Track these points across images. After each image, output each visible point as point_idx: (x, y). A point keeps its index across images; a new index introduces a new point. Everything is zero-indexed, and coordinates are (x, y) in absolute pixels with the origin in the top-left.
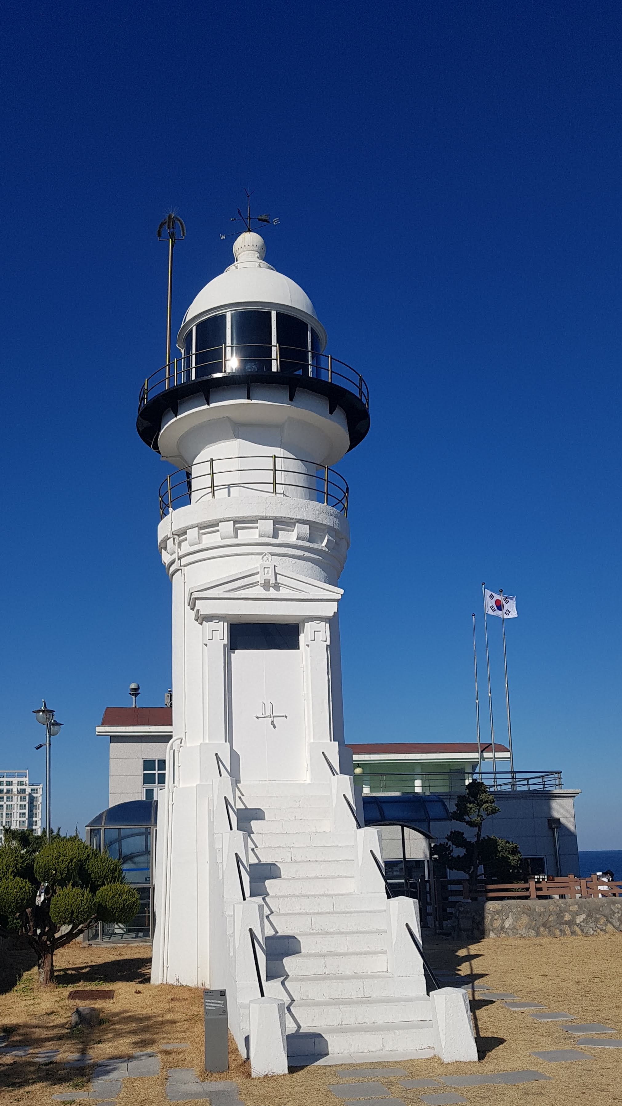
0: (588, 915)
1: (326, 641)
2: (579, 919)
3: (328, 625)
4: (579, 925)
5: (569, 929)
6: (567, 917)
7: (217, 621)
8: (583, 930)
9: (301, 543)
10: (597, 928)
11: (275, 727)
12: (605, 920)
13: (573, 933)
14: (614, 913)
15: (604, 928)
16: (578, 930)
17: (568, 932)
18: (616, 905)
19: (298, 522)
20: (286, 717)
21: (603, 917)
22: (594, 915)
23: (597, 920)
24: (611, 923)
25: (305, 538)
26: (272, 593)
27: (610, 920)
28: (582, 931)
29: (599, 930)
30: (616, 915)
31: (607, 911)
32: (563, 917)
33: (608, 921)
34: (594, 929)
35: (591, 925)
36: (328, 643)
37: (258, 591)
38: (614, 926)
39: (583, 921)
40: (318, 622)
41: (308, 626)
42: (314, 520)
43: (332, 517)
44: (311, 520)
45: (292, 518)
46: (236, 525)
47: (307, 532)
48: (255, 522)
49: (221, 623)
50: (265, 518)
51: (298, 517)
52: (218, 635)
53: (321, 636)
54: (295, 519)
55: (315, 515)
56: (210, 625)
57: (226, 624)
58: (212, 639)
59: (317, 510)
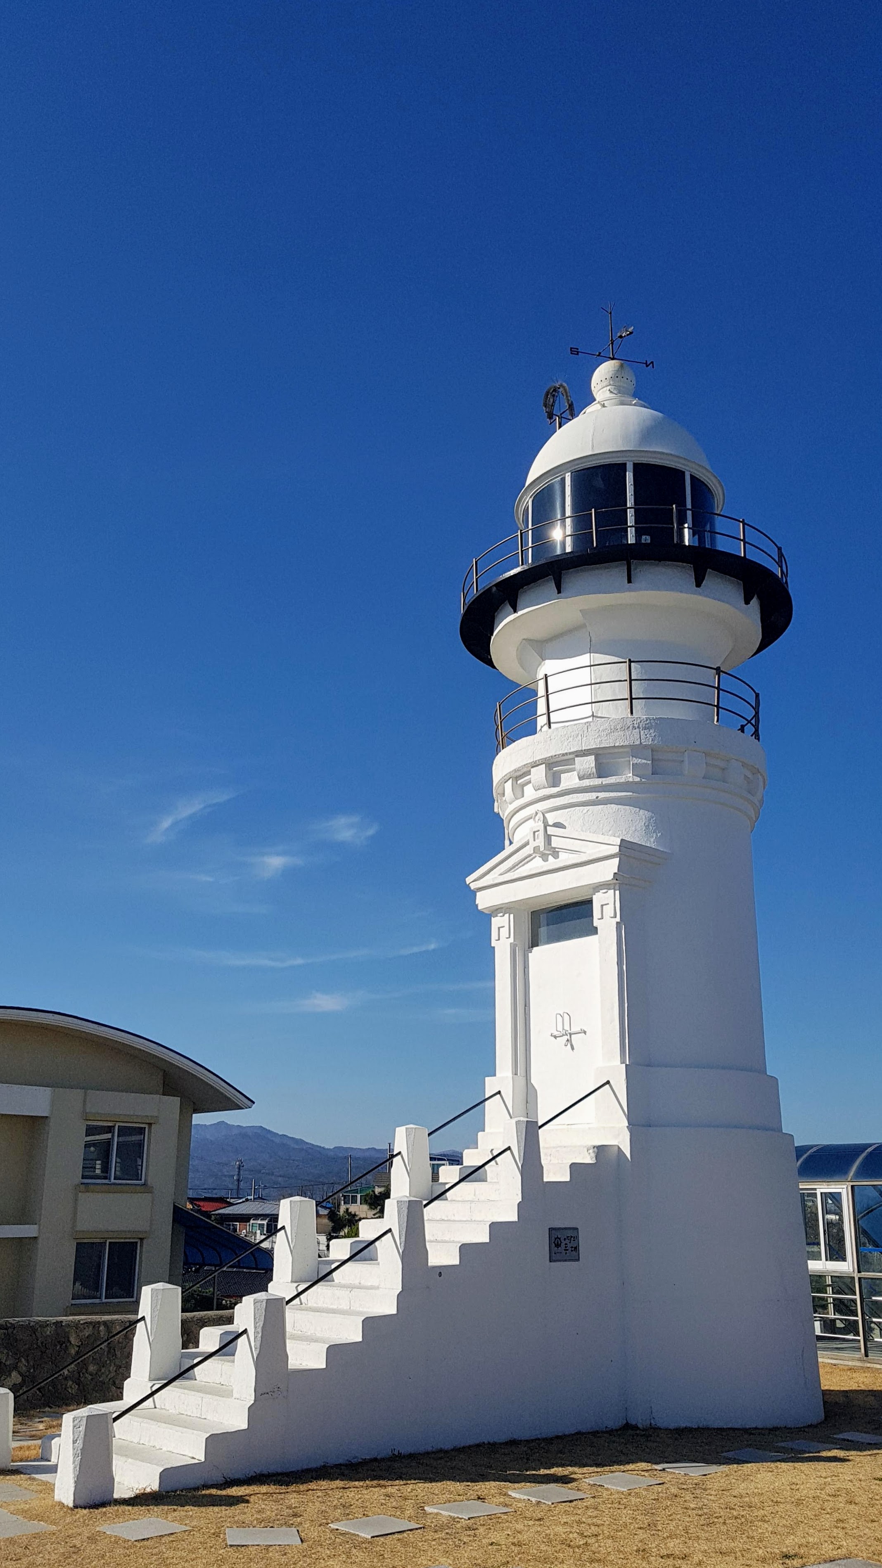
1: (616, 917)
3: (617, 892)
7: (501, 914)
9: (587, 783)
11: (571, 1048)
19: (577, 756)
20: (585, 1032)
25: (590, 774)
26: (552, 863)
36: (618, 919)
37: (537, 864)
40: (606, 889)
41: (598, 899)
42: (598, 747)
43: (637, 730)
44: (594, 747)
45: (566, 754)
46: (519, 782)
47: (593, 765)
48: (528, 773)
49: (507, 915)
50: (535, 765)
51: (572, 750)
52: (504, 932)
53: (609, 911)
54: (570, 753)
55: (599, 739)
56: (496, 922)
57: (512, 916)
58: (499, 939)
59: (603, 730)
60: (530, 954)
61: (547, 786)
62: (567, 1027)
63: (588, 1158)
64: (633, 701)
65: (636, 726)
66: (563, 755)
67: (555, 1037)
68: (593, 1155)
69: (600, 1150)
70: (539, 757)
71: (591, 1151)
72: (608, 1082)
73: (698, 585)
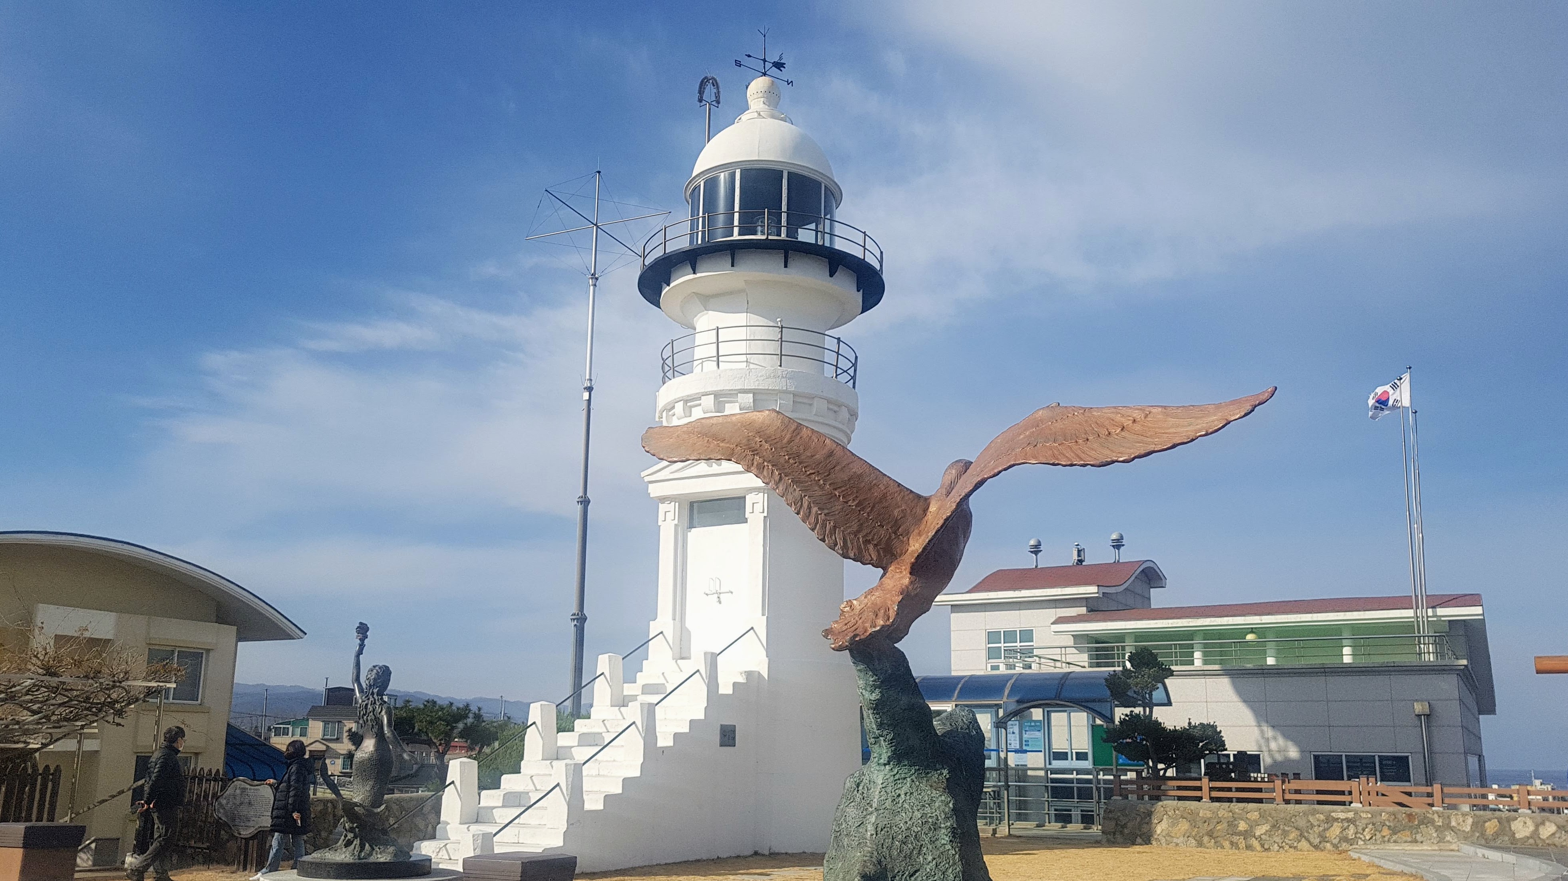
0: (1273, 826)
1: (763, 512)
2: (1260, 831)
3: (767, 496)
4: (1259, 838)
5: (1244, 841)
6: (1242, 826)
7: (669, 502)
8: (1264, 844)
10: (1284, 844)
11: (720, 603)
12: (1299, 834)
13: (1249, 847)
14: (1312, 826)
15: (1295, 844)
16: (1255, 843)
17: (1242, 845)
18: (1317, 816)
19: (740, 393)
20: (732, 593)
21: (1294, 829)
22: (1281, 827)
23: (1285, 834)
24: (1308, 840)
26: (715, 469)
27: (1306, 834)
28: (1262, 846)
29: (1287, 847)
30: (1316, 829)
31: (1302, 823)
32: (1237, 826)
33: (1302, 835)
34: (1280, 845)
35: (1277, 839)
36: (765, 514)
37: (702, 468)
38: (1311, 844)
39: (1265, 834)
40: (757, 493)
41: (750, 499)
42: (757, 388)
43: (785, 379)
44: (753, 388)
45: (732, 390)
46: (688, 404)
47: (751, 400)
48: (700, 399)
49: (673, 503)
50: (706, 394)
51: (737, 388)
52: (670, 516)
53: (758, 508)
54: (735, 390)
55: (758, 382)
56: (663, 507)
57: (677, 504)
58: (665, 521)
59: (761, 376)
60: (689, 533)
61: (714, 411)
62: (718, 588)
63: (742, 679)
64: (783, 357)
65: (784, 376)
66: (730, 390)
67: (707, 595)
68: (745, 677)
69: (749, 674)
70: (709, 389)
71: (743, 675)
72: (752, 628)
73: (831, 275)
